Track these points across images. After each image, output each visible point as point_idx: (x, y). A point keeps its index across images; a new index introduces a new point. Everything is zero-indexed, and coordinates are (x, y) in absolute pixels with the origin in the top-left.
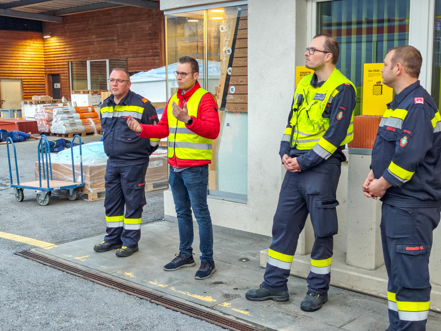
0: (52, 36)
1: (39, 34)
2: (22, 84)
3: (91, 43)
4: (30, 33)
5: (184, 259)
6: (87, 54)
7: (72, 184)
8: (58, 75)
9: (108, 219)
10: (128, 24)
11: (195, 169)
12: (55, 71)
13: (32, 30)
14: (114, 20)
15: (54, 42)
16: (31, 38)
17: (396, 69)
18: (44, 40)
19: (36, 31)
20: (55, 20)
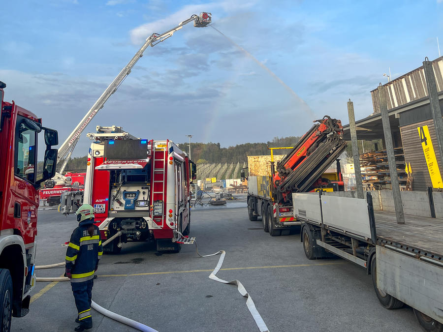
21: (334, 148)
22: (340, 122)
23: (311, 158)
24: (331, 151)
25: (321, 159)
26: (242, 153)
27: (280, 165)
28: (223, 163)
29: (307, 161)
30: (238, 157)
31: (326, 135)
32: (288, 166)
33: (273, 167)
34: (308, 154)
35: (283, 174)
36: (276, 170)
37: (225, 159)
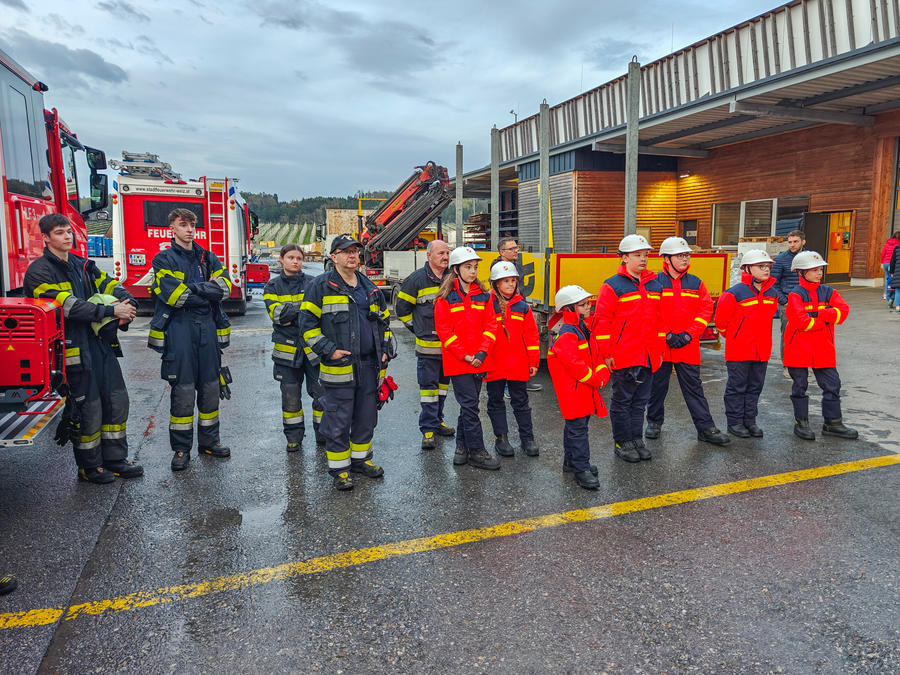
0: (691, 175)
1: (673, 174)
2: (651, 233)
3: (750, 179)
4: (662, 173)
6: (743, 193)
8: (696, 220)
10: (817, 150)
12: (689, 216)
13: (666, 169)
15: (691, 182)
16: (664, 179)
18: (679, 180)
19: (671, 170)
20: (699, 155)
21: (437, 203)
22: (446, 171)
23: (407, 213)
24: (433, 206)
25: (420, 214)
26: (310, 211)
27: (370, 220)
28: (283, 223)
29: (403, 217)
30: (305, 216)
31: (428, 185)
32: (380, 221)
33: (360, 222)
34: (405, 208)
35: (373, 231)
36: (364, 226)
37: (285, 218)
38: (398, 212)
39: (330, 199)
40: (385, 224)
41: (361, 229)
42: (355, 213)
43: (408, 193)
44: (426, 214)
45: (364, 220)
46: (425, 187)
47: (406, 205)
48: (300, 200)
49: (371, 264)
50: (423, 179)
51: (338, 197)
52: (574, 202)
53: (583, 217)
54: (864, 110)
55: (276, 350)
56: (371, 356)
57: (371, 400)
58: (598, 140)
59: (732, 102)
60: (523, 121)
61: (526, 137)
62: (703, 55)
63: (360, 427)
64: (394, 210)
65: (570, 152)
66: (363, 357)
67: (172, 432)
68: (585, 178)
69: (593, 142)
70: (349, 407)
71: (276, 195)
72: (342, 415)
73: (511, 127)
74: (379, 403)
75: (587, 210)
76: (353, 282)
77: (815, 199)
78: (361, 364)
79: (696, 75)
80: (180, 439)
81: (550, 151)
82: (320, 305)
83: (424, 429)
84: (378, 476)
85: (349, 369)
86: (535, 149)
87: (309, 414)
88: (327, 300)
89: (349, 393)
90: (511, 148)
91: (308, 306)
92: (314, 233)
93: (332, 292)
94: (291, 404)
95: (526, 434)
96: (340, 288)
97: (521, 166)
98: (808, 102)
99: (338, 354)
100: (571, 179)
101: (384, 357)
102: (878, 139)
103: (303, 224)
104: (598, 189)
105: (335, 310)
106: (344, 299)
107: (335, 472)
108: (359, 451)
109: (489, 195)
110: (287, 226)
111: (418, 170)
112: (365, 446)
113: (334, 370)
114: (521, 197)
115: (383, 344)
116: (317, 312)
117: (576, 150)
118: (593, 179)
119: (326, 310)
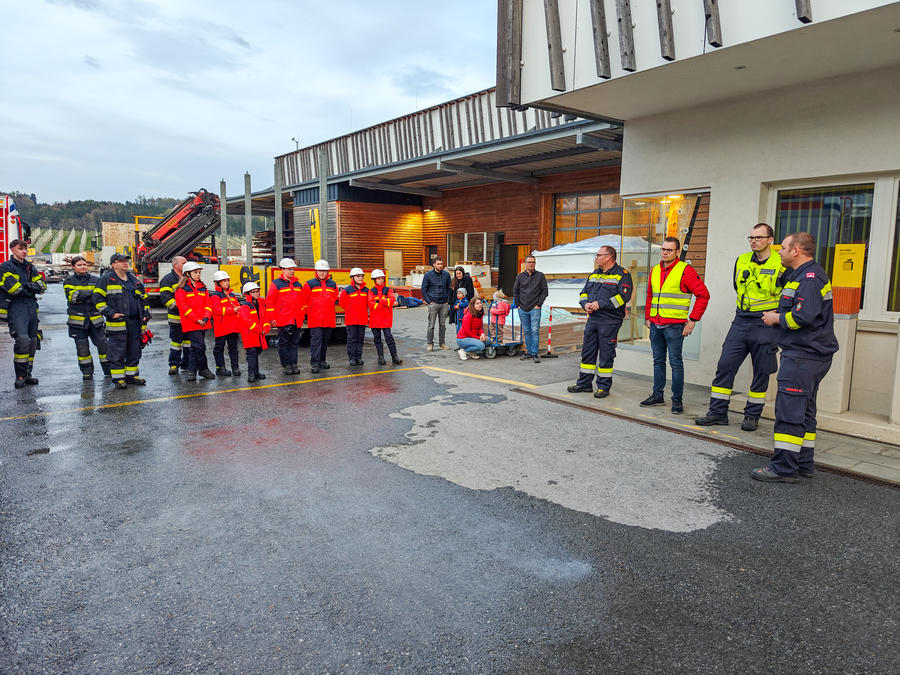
0: (431, 210)
1: (419, 208)
2: (403, 255)
3: (470, 217)
4: (411, 207)
5: (656, 400)
6: (465, 227)
7: (512, 342)
8: (436, 246)
9: (583, 366)
10: (508, 199)
11: (676, 326)
12: (433, 242)
13: (413, 204)
14: (495, 195)
15: (432, 215)
16: (413, 212)
17: (793, 251)
18: (423, 213)
19: (417, 205)
20: (436, 195)
21: (209, 223)
23: (182, 231)
24: (206, 226)
25: (194, 232)
26: (79, 215)
27: (146, 236)
28: (44, 228)
29: (178, 234)
30: (72, 221)
31: (201, 208)
32: (156, 237)
33: (137, 237)
34: (179, 226)
35: (150, 245)
36: (140, 240)
37: (46, 221)
38: (172, 230)
39: (104, 203)
40: (161, 239)
41: (138, 243)
42: (132, 227)
43: (183, 213)
44: (199, 233)
45: (141, 234)
46: (198, 210)
47: (180, 224)
48: (65, 202)
49: (147, 273)
50: (196, 203)
51: (114, 201)
52: (338, 226)
53: (347, 240)
54: (532, 174)
55: (69, 319)
56: (136, 318)
57: (137, 343)
58: (354, 178)
59: (438, 162)
60: (302, 150)
61: (306, 164)
62: (436, 116)
63: (132, 357)
64: (170, 228)
65: (334, 184)
66: (132, 317)
67: (16, 363)
68: (347, 208)
69: (350, 179)
70: (124, 344)
71: (33, 195)
72: (120, 349)
73: (292, 153)
74: (143, 345)
75: (349, 234)
76: (125, 279)
77: (508, 234)
78: (130, 322)
79: (432, 132)
80: (21, 368)
81: (328, 180)
82: (105, 290)
83: (170, 365)
84: (142, 383)
85: (124, 324)
86: (314, 176)
87: (96, 358)
88: (109, 287)
89: (124, 337)
90: (293, 172)
91: (99, 290)
92: (84, 240)
93: (112, 283)
94: (83, 351)
95: (235, 365)
96: (118, 281)
97: (295, 192)
98: (493, 165)
99: (117, 315)
100: (336, 208)
101: (145, 319)
102: (541, 194)
103: (70, 230)
104: (359, 217)
105: (114, 292)
106: (120, 287)
107: (115, 381)
108: (131, 371)
109: (273, 214)
110: (49, 233)
111: (192, 195)
112: (134, 369)
113: (114, 324)
114: (296, 219)
115: (144, 311)
116: (104, 293)
117: (338, 184)
118: (353, 208)
119: (109, 293)
